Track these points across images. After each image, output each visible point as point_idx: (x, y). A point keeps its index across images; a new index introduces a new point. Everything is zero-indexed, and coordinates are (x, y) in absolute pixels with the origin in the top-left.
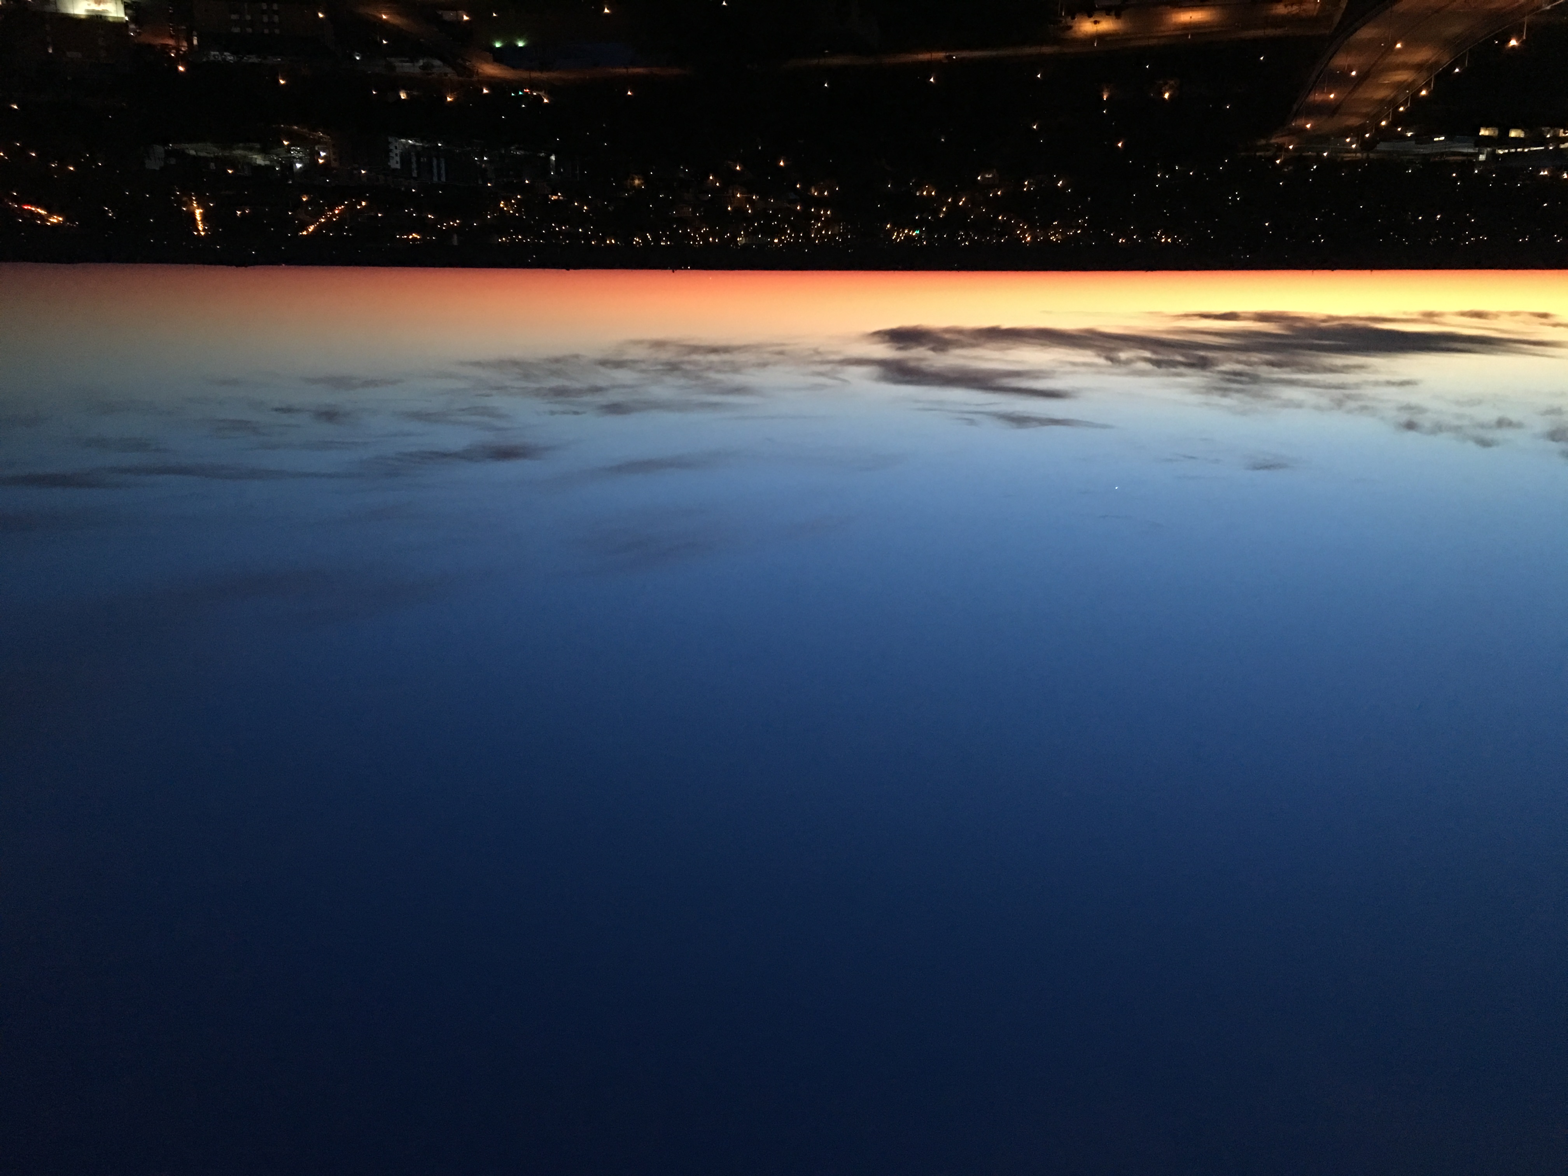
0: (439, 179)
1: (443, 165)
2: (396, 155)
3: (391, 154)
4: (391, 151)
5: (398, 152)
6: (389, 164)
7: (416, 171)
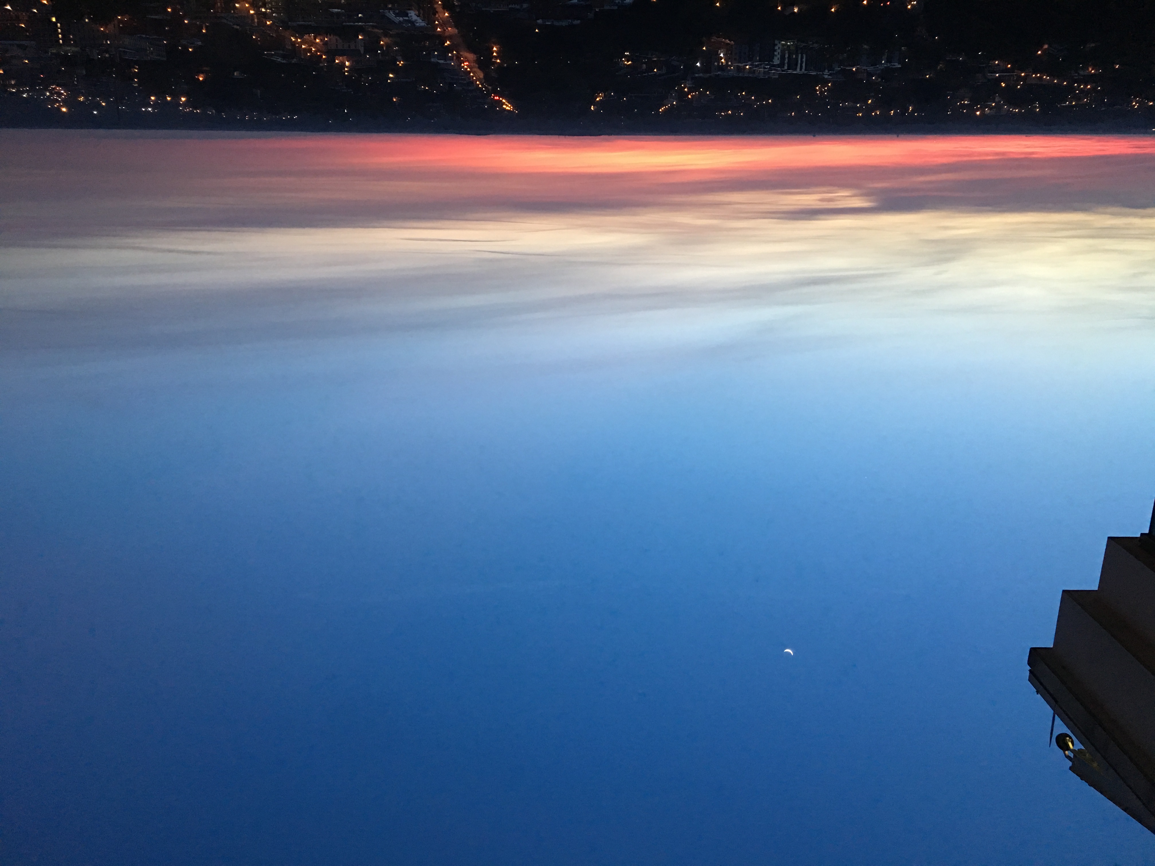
0: (801, 69)
1: (804, 60)
2: (779, 54)
3: (776, 53)
4: (776, 50)
5: (779, 51)
6: (773, 60)
7: (786, 65)
